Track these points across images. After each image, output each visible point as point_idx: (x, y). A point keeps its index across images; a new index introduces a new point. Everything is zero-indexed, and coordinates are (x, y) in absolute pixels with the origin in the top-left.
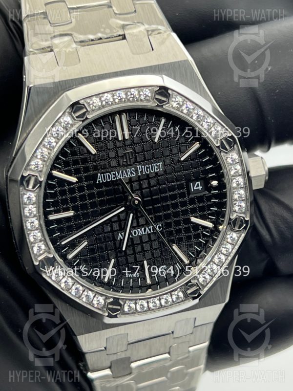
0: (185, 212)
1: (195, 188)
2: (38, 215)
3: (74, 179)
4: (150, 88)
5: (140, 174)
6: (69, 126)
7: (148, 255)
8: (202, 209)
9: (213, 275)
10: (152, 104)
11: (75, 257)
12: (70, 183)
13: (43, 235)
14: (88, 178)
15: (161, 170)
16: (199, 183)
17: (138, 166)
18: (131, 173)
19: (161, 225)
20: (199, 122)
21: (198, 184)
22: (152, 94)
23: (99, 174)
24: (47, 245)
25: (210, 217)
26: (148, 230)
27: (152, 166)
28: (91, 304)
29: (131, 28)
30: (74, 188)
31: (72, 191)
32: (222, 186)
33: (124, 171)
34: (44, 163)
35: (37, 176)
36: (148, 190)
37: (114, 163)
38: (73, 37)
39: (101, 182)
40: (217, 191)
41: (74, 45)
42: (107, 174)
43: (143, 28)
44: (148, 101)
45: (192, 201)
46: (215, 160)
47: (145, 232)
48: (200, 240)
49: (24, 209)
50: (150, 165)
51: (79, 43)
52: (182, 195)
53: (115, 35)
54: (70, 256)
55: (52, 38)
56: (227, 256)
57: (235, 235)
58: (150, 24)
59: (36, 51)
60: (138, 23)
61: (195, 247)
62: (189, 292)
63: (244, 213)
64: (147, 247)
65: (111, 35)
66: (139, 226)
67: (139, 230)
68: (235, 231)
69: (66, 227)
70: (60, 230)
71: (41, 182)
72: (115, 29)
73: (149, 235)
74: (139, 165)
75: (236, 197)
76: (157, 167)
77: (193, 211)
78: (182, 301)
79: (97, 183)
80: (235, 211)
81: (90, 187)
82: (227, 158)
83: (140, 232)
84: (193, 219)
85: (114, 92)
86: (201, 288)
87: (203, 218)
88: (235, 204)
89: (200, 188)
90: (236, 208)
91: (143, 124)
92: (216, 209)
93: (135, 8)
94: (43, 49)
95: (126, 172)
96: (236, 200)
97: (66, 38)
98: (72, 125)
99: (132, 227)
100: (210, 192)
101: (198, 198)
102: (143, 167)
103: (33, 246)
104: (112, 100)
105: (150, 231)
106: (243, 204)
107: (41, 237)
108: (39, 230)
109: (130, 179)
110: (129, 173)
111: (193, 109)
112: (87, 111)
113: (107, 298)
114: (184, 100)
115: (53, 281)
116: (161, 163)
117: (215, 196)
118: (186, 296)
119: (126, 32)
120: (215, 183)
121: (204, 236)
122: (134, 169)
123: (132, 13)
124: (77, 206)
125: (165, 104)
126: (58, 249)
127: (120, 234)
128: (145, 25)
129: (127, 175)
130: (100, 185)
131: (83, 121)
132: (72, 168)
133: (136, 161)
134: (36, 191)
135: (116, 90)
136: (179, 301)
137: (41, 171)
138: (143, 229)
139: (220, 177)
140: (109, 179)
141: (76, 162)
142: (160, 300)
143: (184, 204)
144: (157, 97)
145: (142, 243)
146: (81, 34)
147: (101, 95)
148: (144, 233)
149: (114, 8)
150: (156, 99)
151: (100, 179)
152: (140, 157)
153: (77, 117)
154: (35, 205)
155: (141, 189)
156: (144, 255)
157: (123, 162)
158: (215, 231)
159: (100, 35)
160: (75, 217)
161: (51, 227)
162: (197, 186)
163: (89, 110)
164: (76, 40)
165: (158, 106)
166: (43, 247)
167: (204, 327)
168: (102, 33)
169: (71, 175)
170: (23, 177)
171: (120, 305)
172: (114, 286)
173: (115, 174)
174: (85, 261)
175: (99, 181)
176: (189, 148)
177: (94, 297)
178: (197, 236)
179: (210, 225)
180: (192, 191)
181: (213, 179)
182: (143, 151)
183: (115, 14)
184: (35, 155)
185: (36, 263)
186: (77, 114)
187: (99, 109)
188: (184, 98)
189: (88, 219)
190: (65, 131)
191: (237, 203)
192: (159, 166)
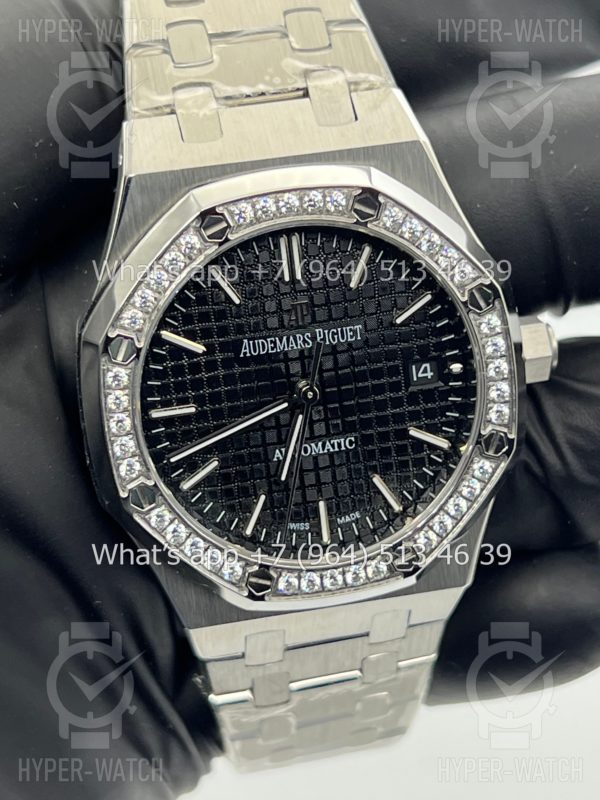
0: (399, 419)
1: (420, 375)
2: (130, 408)
3: (199, 348)
4: (346, 190)
6: (195, 252)
7: (328, 491)
8: (430, 414)
9: (444, 535)
10: (347, 221)
11: (196, 487)
12: (191, 354)
13: (138, 445)
14: (224, 347)
15: (359, 338)
16: (428, 365)
17: (317, 330)
18: (305, 341)
19: (353, 439)
20: (431, 256)
21: (426, 368)
22: (348, 201)
23: (246, 341)
24: (144, 463)
25: (444, 428)
26: (330, 447)
27: (342, 331)
28: (218, 572)
29: (320, 77)
30: (198, 363)
31: (195, 368)
32: (469, 374)
33: (291, 338)
34: (147, 316)
35: (132, 339)
36: (333, 373)
37: (273, 322)
38: (213, 90)
39: (248, 355)
40: (460, 383)
41: (214, 105)
42: (260, 341)
43: (340, 78)
44: (342, 214)
45: (413, 399)
46: (458, 326)
47: (323, 449)
48: (424, 469)
49: (106, 397)
50: (339, 329)
51: (223, 102)
52: (395, 387)
53: (290, 88)
54: (186, 486)
55: (175, 89)
56: (471, 501)
57: (488, 465)
58: (354, 70)
59: (144, 112)
60: (334, 67)
61: (415, 481)
63: (505, 426)
64: (326, 476)
65: (281, 87)
66: (313, 438)
68: (488, 458)
69: (181, 432)
70: (170, 437)
71: (139, 350)
72: (291, 78)
73: (331, 455)
74: (319, 327)
75: (493, 394)
76: (352, 333)
77: (414, 417)
78: (385, 578)
79: (242, 355)
80: (490, 421)
81: (227, 364)
82: (481, 324)
83: (316, 448)
84: (413, 432)
85: (278, 195)
87: (434, 430)
88: (491, 408)
89: (430, 374)
90: (493, 416)
91: (330, 254)
92: (457, 415)
93: (330, 39)
94: (157, 108)
95: (295, 339)
96: (494, 402)
97: (201, 91)
98: (200, 251)
99: (301, 440)
100: (446, 384)
101: (422, 392)
102: (326, 332)
103: (120, 464)
104: (274, 209)
105: (334, 448)
106: (506, 410)
107: (134, 449)
108: (131, 436)
109: (302, 352)
110: (300, 342)
111: (423, 232)
112: (229, 226)
113: (248, 564)
114: (407, 215)
115: (153, 528)
116: (358, 327)
117: (455, 391)
118: (393, 571)
119: (311, 85)
120: (456, 367)
121: (432, 462)
122: (309, 334)
123: (325, 48)
124: (203, 396)
125: (371, 221)
126: (165, 471)
127: (277, 451)
128: (347, 72)
129: (297, 345)
130: (246, 361)
131: (221, 244)
132: (197, 327)
133: (314, 320)
134: (130, 366)
135: (284, 192)
136: (379, 578)
137: (140, 331)
138: (320, 444)
139: (466, 358)
140: (263, 350)
141: (205, 317)
142: (344, 573)
143: (397, 403)
144: (358, 206)
145: (317, 468)
146: (228, 84)
147: (254, 200)
148: (321, 452)
149: (292, 39)
150: (356, 211)
151: (247, 351)
152: (321, 314)
153: (209, 237)
154: (127, 391)
155: (320, 371)
156: (320, 491)
157: (290, 320)
158: (452, 455)
159: (261, 88)
161: (154, 431)
162: (424, 372)
163: (232, 224)
164: (218, 95)
165: (357, 223)
166: (137, 467)
167: (427, 628)
168: (266, 83)
169: (194, 340)
170: (108, 340)
171: (270, 578)
172: (262, 543)
173: (275, 343)
174: (213, 495)
175: (245, 353)
176: (412, 300)
178: (419, 463)
179: (444, 444)
180: (415, 379)
181: (455, 359)
182: (328, 302)
183: (293, 49)
184: (132, 301)
185: (123, 495)
186: (211, 231)
187: (251, 224)
188: (406, 212)
189: (221, 419)
190: (188, 261)
191: (495, 407)
192: (355, 332)
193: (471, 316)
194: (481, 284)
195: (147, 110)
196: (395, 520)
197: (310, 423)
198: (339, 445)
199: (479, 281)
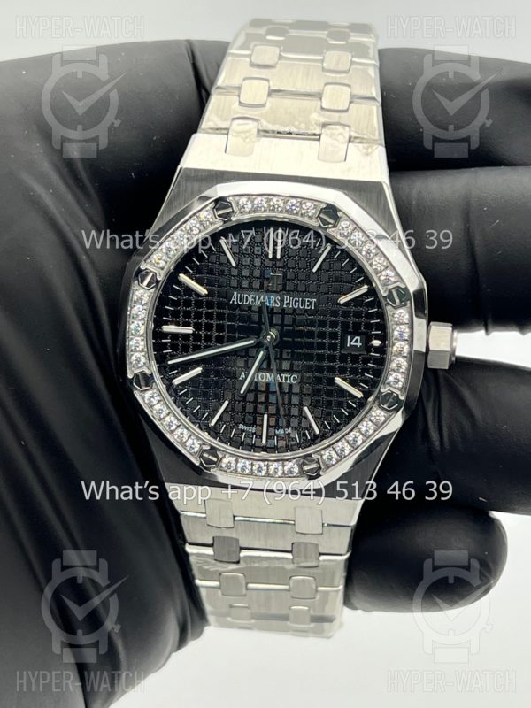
0: (331, 370)
1: (352, 343)
2: (146, 319)
3: (203, 291)
4: (316, 203)
5: (285, 306)
6: (208, 224)
7: (272, 409)
10: (314, 223)
11: (183, 384)
12: (198, 294)
13: (147, 345)
14: (221, 294)
15: (313, 308)
16: (359, 338)
17: (285, 296)
18: (275, 302)
19: (296, 377)
20: (368, 260)
21: (357, 339)
22: (316, 211)
23: (235, 293)
24: (149, 359)
25: (361, 384)
26: (279, 379)
27: (302, 301)
28: (184, 444)
29: (332, 128)
30: (201, 301)
31: (199, 304)
32: (382, 350)
33: (267, 297)
34: (168, 260)
35: (155, 273)
36: (291, 328)
37: (256, 284)
38: (258, 124)
39: (236, 303)
40: (377, 354)
42: (245, 295)
44: (311, 218)
45: (344, 358)
46: (381, 315)
47: (275, 379)
48: (342, 410)
49: (131, 308)
50: (301, 299)
51: (262, 133)
52: (333, 347)
53: (310, 132)
54: (177, 381)
55: (234, 119)
56: (366, 436)
57: (382, 415)
59: (209, 130)
61: (335, 417)
62: (306, 468)
63: (399, 390)
64: (272, 398)
65: (304, 131)
66: (269, 370)
67: (268, 375)
68: (383, 409)
69: (181, 344)
70: (175, 347)
71: (158, 282)
72: (312, 126)
73: (279, 384)
74: (287, 294)
75: (394, 365)
76: (309, 303)
77: (342, 372)
78: (295, 477)
79: (231, 302)
80: (388, 384)
81: (221, 305)
82: (394, 314)
84: (338, 381)
85: (271, 197)
86: (323, 467)
87: (353, 383)
88: (391, 374)
89: (359, 344)
90: (391, 379)
92: (372, 377)
93: (349, 106)
94: (217, 129)
95: (269, 298)
96: (394, 370)
97: (250, 124)
98: (211, 224)
99: (260, 369)
100: (369, 353)
101: (352, 356)
102: (291, 298)
103: (132, 355)
104: (266, 206)
105: (282, 380)
106: (401, 378)
107: (143, 347)
108: (142, 338)
109: (273, 309)
110: (272, 301)
112: (233, 211)
113: (204, 443)
114: (355, 229)
115: (146, 403)
116: (314, 300)
117: (374, 360)
118: (302, 473)
119: (324, 133)
120: (376, 343)
121: (349, 406)
122: (279, 298)
123: (343, 111)
124: (201, 324)
125: (330, 228)
126: (166, 369)
127: (243, 373)
128: (352, 130)
129: (270, 303)
130: (234, 307)
131: (225, 222)
132: (206, 277)
133: (284, 289)
134: (150, 291)
135: (274, 195)
136: (292, 475)
137: (162, 269)
138: (273, 375)
139: (383, 338)
140: (246, 302)
141: (211, 271)
143: (332, 358)
144: (322, 216)
145: (268, 391)
146: (269, 122)
147: (254, 197)
148: (273, 381)
149: (324, 101)
150: (321, 219)
151: (236, 300)
152: (290, 286)
153: (219, 216)
154: (145, 307)
155: (282, 324)
156: (266, 409)
157: (268, 286)
158: (362, 404)
159: (291, 129)
160: (196, 337)
161: (161, 340)
162: (356, 342)
163: (235, 211)
164: (260, 128)
165: (320, 226)
166: (143, 360)
168: (296, 127)
169: (201, 285)
170: (140, 271)
171: (217, 456)
172: (221, 434)
173: (255, 299)
174: (195, 394)
175: (234, 301)
176: (354, 290)
177: (189, 437)
178: (340, 405)
179: (359, 395)
180: (348, 345)
181: (377, 337)
182: (296, 277)
183: (322, 108)
185: (130, 376)
186: (221, 212)
187: (249, 212)
188: (355, 226)
189: (209, 342)
190: (202, 228)
191: (394, 375)
192: (311, 303)
193: (389, 308)
194: (398, 287)
195: (211, 129)
196: (315, 439)
197: (267, 358)
198: (286, 378)
199: (398, 284)
